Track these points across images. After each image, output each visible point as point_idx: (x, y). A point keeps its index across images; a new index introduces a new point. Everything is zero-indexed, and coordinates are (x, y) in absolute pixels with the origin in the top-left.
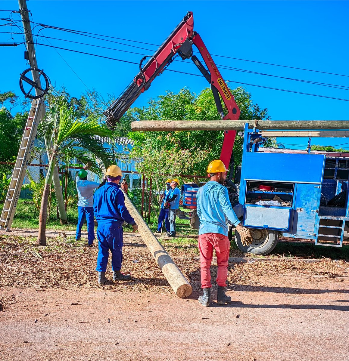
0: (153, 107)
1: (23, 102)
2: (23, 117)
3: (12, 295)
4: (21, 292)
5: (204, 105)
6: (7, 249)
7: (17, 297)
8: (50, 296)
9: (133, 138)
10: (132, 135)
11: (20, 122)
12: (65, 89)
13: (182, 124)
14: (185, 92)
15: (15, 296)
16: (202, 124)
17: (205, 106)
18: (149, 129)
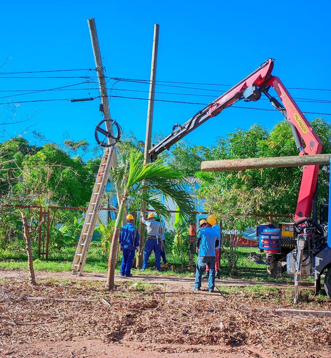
0: (222, 145)
1: (93, 149)
2: (94, 162)
3: (84, 347)
4: (91, 345)
5: (278, 139)
6: (78, 295)
7: (88, 350)
8: (121, 351)
9: (201, 178)
10: (199, 175)
11: (91, 168)
12: (133, 134)
13: (256, 162)
14: (257, 128)
15: (86, 349)
16: (279, 160)
17: (279, 140)
18: (220, 168)
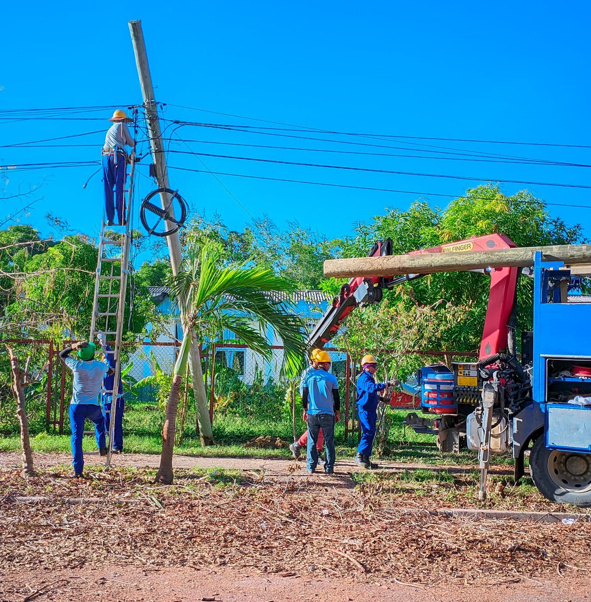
0: (363, 236)
1: (153, 245)
2: (153, 267)
3: (101, 579)
4: (116, 574)
5: (455, 226)
6: (106, 491)
7: (109, 583)
8: (166, 583)
9: (330, 291)
10: (327, 286)
11: (147, 277)
12: (220, 219)
13: (414, 260)
14: (421, 207)
15: (105, 581)
16: (450, 257)
17: (457, 228)
18: (355, 272)
